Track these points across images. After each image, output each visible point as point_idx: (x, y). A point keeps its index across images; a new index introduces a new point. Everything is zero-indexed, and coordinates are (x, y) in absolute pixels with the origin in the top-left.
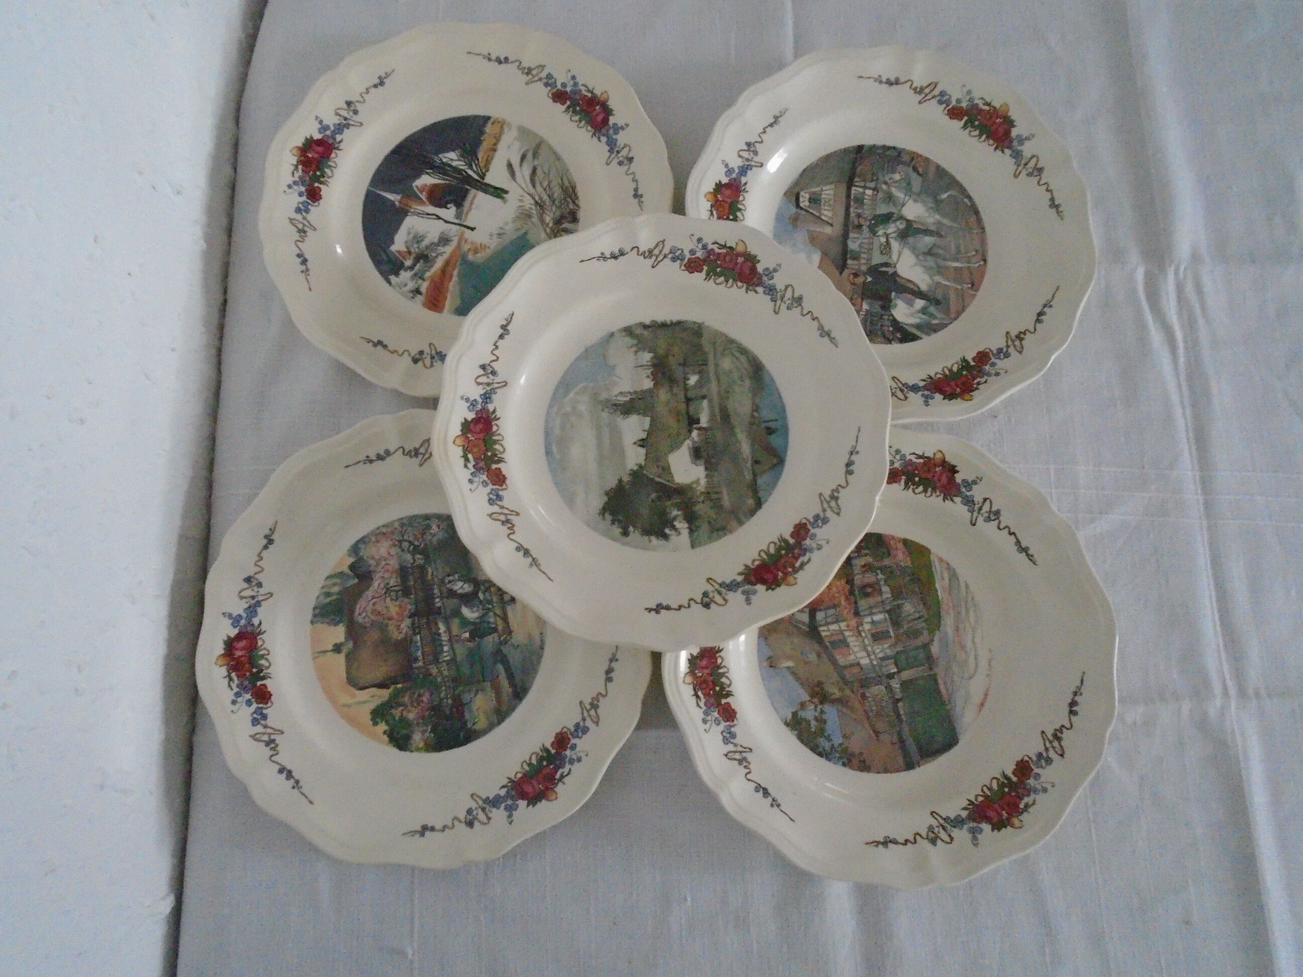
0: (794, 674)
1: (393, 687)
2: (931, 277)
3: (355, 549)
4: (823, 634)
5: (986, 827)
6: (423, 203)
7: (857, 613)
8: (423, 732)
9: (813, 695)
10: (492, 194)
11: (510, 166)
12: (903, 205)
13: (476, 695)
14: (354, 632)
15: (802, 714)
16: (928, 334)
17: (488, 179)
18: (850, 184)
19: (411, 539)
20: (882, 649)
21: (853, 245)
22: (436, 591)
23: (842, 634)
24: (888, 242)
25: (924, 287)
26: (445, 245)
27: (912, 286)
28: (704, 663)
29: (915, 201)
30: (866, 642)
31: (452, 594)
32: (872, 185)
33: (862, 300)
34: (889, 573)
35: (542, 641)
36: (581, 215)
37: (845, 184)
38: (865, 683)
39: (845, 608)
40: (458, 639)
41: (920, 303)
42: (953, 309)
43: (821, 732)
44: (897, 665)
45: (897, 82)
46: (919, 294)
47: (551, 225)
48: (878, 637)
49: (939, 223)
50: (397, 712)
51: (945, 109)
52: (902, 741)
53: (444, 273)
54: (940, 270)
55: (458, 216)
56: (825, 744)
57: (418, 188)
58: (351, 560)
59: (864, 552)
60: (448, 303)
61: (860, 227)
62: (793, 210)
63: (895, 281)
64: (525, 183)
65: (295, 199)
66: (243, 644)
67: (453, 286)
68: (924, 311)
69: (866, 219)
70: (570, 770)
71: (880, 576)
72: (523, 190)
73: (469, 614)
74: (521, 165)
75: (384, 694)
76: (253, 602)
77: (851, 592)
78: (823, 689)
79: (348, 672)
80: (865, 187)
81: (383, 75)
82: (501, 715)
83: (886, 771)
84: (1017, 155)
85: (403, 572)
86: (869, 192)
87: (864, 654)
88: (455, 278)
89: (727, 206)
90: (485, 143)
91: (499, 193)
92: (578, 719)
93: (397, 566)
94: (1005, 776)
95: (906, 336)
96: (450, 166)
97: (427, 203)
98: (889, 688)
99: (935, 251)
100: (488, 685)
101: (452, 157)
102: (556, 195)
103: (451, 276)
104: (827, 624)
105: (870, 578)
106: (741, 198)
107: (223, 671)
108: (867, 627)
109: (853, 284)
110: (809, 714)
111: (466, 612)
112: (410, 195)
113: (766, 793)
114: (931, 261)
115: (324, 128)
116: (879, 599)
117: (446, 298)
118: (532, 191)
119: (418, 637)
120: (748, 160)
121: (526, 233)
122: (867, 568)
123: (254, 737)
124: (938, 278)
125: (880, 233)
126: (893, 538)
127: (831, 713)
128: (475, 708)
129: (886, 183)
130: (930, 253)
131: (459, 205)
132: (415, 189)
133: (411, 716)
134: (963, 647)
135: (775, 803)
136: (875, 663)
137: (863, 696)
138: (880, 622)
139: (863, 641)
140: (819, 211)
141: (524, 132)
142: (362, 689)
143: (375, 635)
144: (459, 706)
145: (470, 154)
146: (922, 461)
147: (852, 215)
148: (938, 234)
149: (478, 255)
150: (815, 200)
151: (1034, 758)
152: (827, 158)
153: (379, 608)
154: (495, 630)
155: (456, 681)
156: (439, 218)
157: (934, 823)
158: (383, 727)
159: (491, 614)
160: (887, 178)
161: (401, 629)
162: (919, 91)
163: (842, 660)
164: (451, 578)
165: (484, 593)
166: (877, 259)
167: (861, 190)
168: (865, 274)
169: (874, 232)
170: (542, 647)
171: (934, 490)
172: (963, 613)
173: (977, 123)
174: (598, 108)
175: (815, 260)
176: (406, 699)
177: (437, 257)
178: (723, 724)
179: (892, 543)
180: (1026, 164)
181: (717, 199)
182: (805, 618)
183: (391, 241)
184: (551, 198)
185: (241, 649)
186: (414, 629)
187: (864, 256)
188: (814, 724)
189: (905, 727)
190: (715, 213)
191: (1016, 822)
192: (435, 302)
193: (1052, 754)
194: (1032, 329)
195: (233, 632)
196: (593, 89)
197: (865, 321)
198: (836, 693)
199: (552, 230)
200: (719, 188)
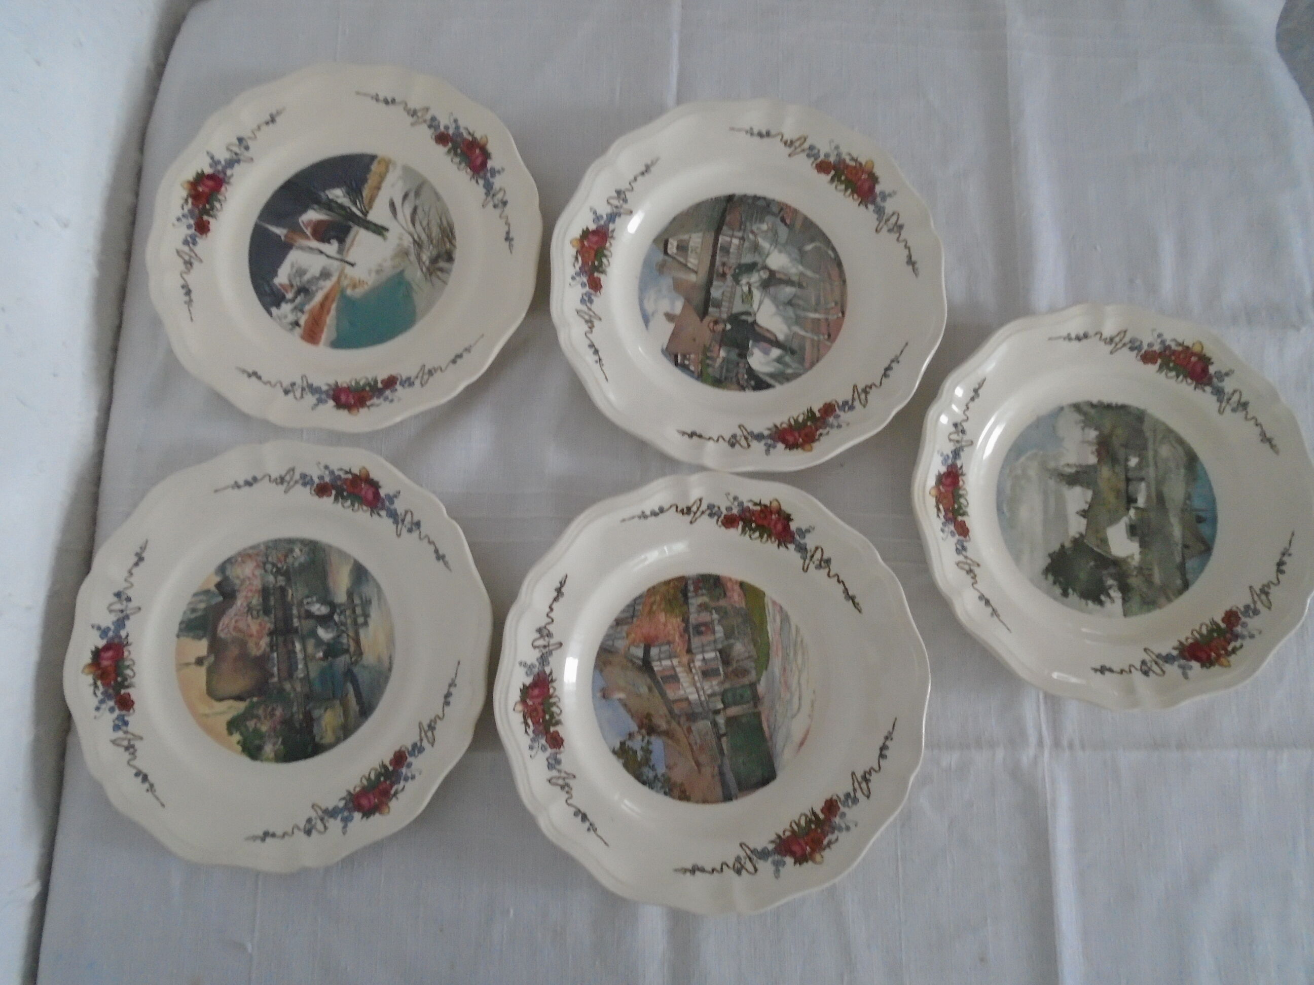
0: (625, 705)
1: (248, 701)
2: (789, 328)
3: (222, 569)
4: (655, 669)
5: (789, 860)
6: (307, 238)
7: (689, 651)
8: (274, 744)
9: (640, 727)
10: (374, 232)
11: (392, 205)
13: (325, 711)
14: (216, 646)
15: (629, 743)
16: (781, 383)
17: (372, 217)
18: (718, 231)
19: (275, 561)
20: (712, 686)
21: (715, 293)
22: (295, 612)
23: (675, 671)
24: (750, 291)
25: (781, 337)
26: (325, 280)
27: (768, 335)
28: (536, 692)
29: (780, 252)
30: (696, 678)
31: (309, 615)
32: (740, 234)
33: (720, 346)
34: (724, 613)
35: (391, 663)
36: (457, 255)
37: (713, 234)
38: (692, 717)
39: (679, 645)
40: (313, 658)
41: (776, 352)
43: (647, 761)
44: (723, 702)
45: (768, 134)
46: (776, 343)
47: (427, 263)
48: (707, 674)
50: (251, 724)
51: (813, 162)
52: (721, 774)
53: (324, 306)
54: (799, 321)
55: (340, 251)
56: (649, 774)
57: (303, 223)
58: (217, 579)
59: (700, 592)
60: (324, 337)
61: (724, 275)
62: (660, 256)
63: (754, 330)
64: (406, 223)
65: (184, 230)
66: (110, 654)
67: (330, 320)
68: (779, 360)
69: (730, 268)
70: (404, 786)
71: (715, 616)
72: (403, 227)
73: (324, 634)
74: (403, 203)
75: (241, 706)
76: (121, 615)
77: (686, 630)
78: (650, 720)
79: (208, 683)
80: (732, 236)
81: (274, 113)
82: (346, 731)
83: (705, 801)
84: (880, 211)
85: (265, 592)
86: (736, 241)
87: (693, 689)
88: (333, 312)
89: (592, 253)
90: (370, 181)
91: (379, 230)
92: (416, 739)
93: (260, 587)
94: (814, 814)
95: (759, 384)
96: (336, 203)
97: (311, 237)
98: (715, 724)
99: (795, 301)
100: (337, 702)
101: (338, 194)
102: (434, 235)
103: (328, 312)
104: (660, 660)
105: (705, 617)
106: (608, 245)
107: (90, 679)
108: (698, 664)
109: (713, 331)
110: (637, 744)
111: (322, 633)
112: (296, 229)
113: (584, 817)
114: (790, 312)
115: (215, 163)
116: (711, 638)
117: (322, 331)
118: (412, 229)
119: (275, 655)
120: (617, 207)
121: (402, 272)
122: (703, 607)
123: (114, 742)
124: (796, 329)
125: (744, 281)
126: (730, 579)
127: (657, 744)
128: (323, 723)
129: (753, 232)
130: (790, 303)
131: (341, 241)
132: (301, 224)
133: (264, 728)
134: (788, 687)
135: (592, 828)
136: (703, 698)
137: (689, 730)
138: (712, 660)
139: (693, 678)
140: (686, 258)
141: (408, 171)
142: (221, 699)
143: (234, 651)
144: (309, 720)
145: (355, 192)
146: (758, 508)
147: (718, 263)
148: (800, 286)
149: (356, 290)
150: (683, 248)
151: (842, 798)
152: (698, 206)
153: (242, 625)
154: (347, 651)
155: (309, 697)
156: (321, 252)
157: (742, 854)
158: (237, 737)
159: (345, 635)
160: (755, 228)
161: (260, 645)
162: (789, 144)
163: (671, 694)
164: (309, 600)
165: (339, 615)
166: (738, 307)
167: (728, 239)
168: (725, 322)
169: (737, 280)
170: (390, 669)
171: (769, 536)
172: (792, 654)
173: (843, 178)
174: (477, 151)
175: (678, 307)
176: (260, 712)
177: (317, 291)
178: (549, 751)
179: (729, 585)
180: (888, 220)
181: (583, 246)
182: (640, 652)
183: (275, 274)
184: (429, 237)
185: (108, 659)
186: (272, 646)
187: (725, 304)
188: (640, 754)
189: (727, 762)
190: (580, 259)
191: (818, 857)
192: (312, 335)
193: (859, 794)
194: (878, 383)
195: (101, 643)
196: (474, 132)
197: (721, 367)
198: (664, 726)
199: (428, 269)
200: (586, 234)
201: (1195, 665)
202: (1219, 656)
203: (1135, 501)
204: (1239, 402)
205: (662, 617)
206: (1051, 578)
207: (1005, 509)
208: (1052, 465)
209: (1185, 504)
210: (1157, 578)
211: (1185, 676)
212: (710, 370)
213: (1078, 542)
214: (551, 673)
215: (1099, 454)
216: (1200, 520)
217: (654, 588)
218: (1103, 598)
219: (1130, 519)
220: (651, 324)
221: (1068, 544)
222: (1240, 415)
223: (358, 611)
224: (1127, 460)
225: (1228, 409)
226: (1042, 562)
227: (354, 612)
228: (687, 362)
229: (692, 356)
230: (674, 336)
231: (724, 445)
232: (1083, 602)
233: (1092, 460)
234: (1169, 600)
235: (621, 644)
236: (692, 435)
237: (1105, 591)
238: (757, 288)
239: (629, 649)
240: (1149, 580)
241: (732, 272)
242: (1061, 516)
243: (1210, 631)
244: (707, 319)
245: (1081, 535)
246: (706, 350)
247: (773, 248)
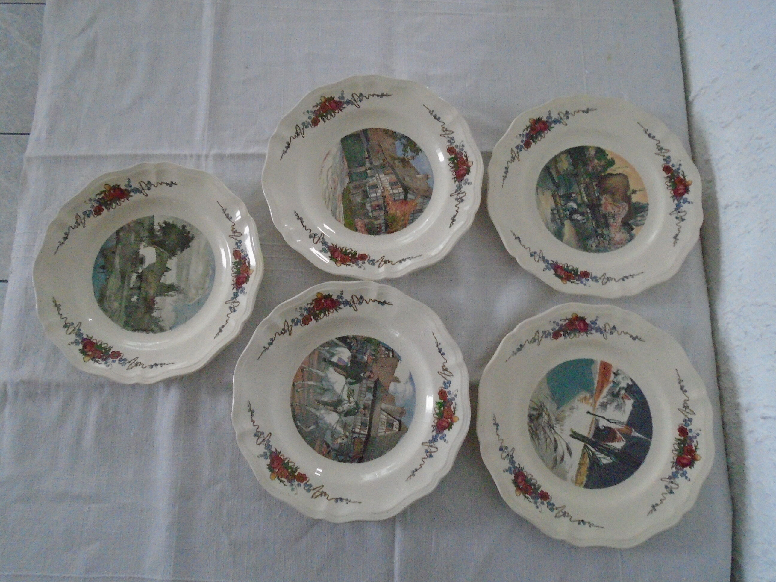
0: (417, 171)
1: (606, 174)
2: (326, 375)
3: (632, 237)
4: (401, 189)
5: (336, 99)
6: (619, 430)
7: (384, 197)
8: (590, 154)
9: (409, 162)
10: (579, 434)
11: (570, 453)
12: (338, 421)
13: (567, 169)
14: (627, 199)
15: (414, 154)
16: (332, 341)
17: (581, 445)
18: (368, 437)
19: (604, 241)
20: (372, 181)
21: (370, 396)
22: (590, 216)
23: (392, 188)
24: (349, 398)
25: (331, 369)
26: (603, 403)
27: (339, 370)
28: (462, 172)
29: (330, 424)
30: (380, 184)
31: (582, 214)
32: (355, 435)
33: (367, 362)
34: (366, 215)
35: (537, 191)
36: (527, 419)
37: (371, 435)
38: (383, 166)
39: (389, 199)
40: (577, 194)
41: (335, 359)
42: (316, 356)
43: (405, 146)
44: (367, 173)
45: (336, 500)
46: (335, 365)
47: (544, 414)
48: (375, 186)
49: (317, 410)
50: (603, 163)
51: (308, 481)
52: (368, 140)
53: (602, 387)
54: (321, 379)
55: (597, 421)
56: (404, 141)
57: (623, 441)
58: (633, 232)
59: (378, 226)
60: (598, 367)
61: (365, 408)
62: (403, 420)
63: (347, 372)
64: (559, 440)
65: (693, 427)
66: (680, 191)
67: (596, 378)
68: (333, 355)
69: (361, 413)
70: (524, 131)
71: (370, 214)
72: (560, 436)
73: (573, 205)
74: (564, 454)
75: (609, 171)
76: (679, 210)
77: (386, 207)
78: (403, 165)
79: (628, 182)
80: (359, 434)
81: (654, 512)
82: (555, 160)
83: (376, 129)
84: (268, 447)
85: (607, 226)
86: (357, 430)
87: (382, 179)
88: (596, 382)
89: (445, 415)
90: (586, 469)
91: (575, 436)
92: (520, 153)
93: (610, 228)
94: (323, 120)
95: (344, 340)
96: (605, 454)
97: (616, 430)
98: (371, 164)
99: (322, 391)
100: (562, 173)
101: (605, 460)
102: (542, 433)
103: (598, 382)
104: (399, 193)
105: (376, 214)
106: (436, 421)
107: (687, 179)
108: (380, 191)
109: (371, 372)
110: (410, 154)
111: (575, 206)
112: (627, 436)
113: (435, 117)
114: (325, 385)
115: (684, 474)
116: (373, 203)
117: (600, 370)
118: (556, 436)
119: (596, 195)
120: (431, 446)
121: (558, 408)
122: (376, 218)
123: (668, 151)
124: (322, 374)
125: (353, 404)
126: (362, 233)
127: (400, 153)
128: (567, 163)
129: (347, 437)
130: (326, 390)
131: (597, 428)
132: (624, 439)
133: (596, 161)
134: (334, 181)
135: (431, 112)
136: (377, 175)
137: (384, 160)
138: (372, 193)
139: (382, 184)
140: (388, 418)
141: (563, 476)
142: (620, 174)
143: (618, 197)
144: (575, 164)
145: (594, 461)
146: (347, 263)
147: (368, 415)
148: (318, 402)
149: (584, 396)
150: (390, 425)
151: (309, 126)
152: (381, 454)
153: (616, 209)
154: (560, 197)
155: (576, 175)
156: (608, 420)
157: (359, 103)
158: (609, 157)
159: (562, 204)
160: (346, 440)
161: (605, 199)
162: (323, 494)
163: (394, 177)
164: (583, 221)
165: (566, 215)
166: (356, 387)
167: (362, 432)
168: (364, 378)
169: (357, 404)
170: (537, 189)
171: (342, 250)
172: (331, 196)
173: (289, 470)
174: (521, 486)
175: (392, 387)
176: (599, 168)
177: (607, 395)
178: (454, 146)
179: (363, 230)
180: (264, 440)
181: (451, 418)
182: (410, 196)
183: (634, 406)
184: (545, 431)
185: (681, 189)
186: (599, 199)
187: (364, 389)
188: (409, 149)
189: (365, 147)
190: (453, 410)
191: (323, 100)
192: (606, 368)
193: (301, 127)
194: (277, 335)
195: (686, 196)
196: (525, 499)
197: (366, 350)
198: (397, 162)
199: (543, 409)
200: (449, 426)
201: (123, 187)
202: (110, 191)
203: (137, 277)
204: (68, 327)
205: (399, 213)
206: (190, 235)
207: (211, 272)
208: (181, 296)
209: (110, 276)
210: (133, 236)
211: (129, 180)
212: (373, 348)
213: (173, 254)
214: (455, 182)
215: (153, 302)
216: (103, 267)
217: (403, 228)
218: (164, 225)
219: (142, 267)
220: (408, 375)
221: (179, 253)
222: (69, 321)
223: (557, 216)
224: (138, 299)
225: (75, 325)
226: (193, 244)
227: (559, 216)
228: (387, 352)
229: (383, 356)
230: (394, 369)
231: (366, 298)
232: (175, 223)
233: (158, 299)
234: (128, 225)
235: (419, 200)
236: (384, 303)
237: (163, 229)
238: (345, 400)
239: (415, 198)
240: (138, 234)
241: (360, 410)
242: (180, 268)
243: (111, 205)
244: (375, 379)
245: (170, 258)
246: (375, 360)
247: (335, 427)
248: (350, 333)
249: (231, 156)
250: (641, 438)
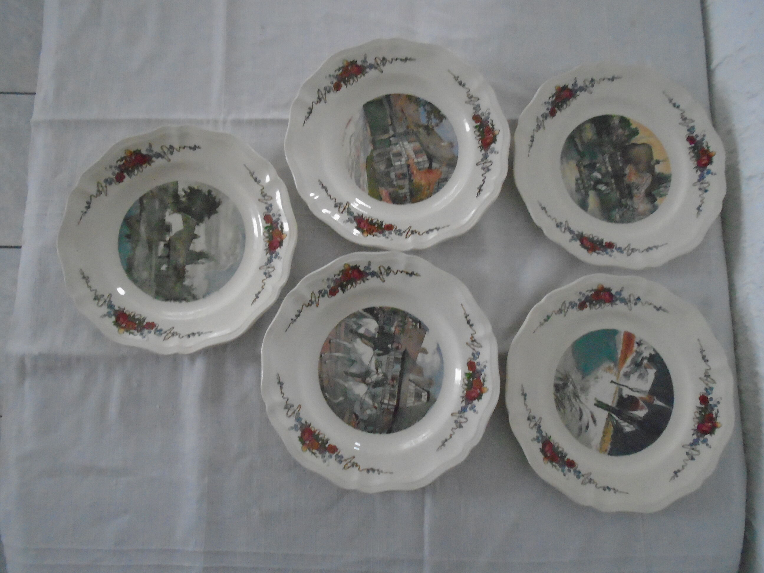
0: (441, 139)
1: (631, 143)
2: (354, 347)
3: (655, 208)
4: (426, 157)
5: (359, 63)
6: (642, 399)
7: (408, 166)
8: (614, 123)
9: (433, 129)
11: (595, 422)
12: (366, 393)
13: (591, 138)
14: (651, 169)
15: (438, 121)
16: (358, 312)
18: (397, 407)
19: (628, 212)
20: (396, 149)
21: (398, 367)
22: (614, 186)
23: (415, 156)
24: (377, 370)
25: (359, 340)
26: (627, 372)
27: (366, 341)
28: (488, 141)
29: (359, 395)
30: (404, 153)
31: (607, 184)
32: (384, 406)
34: (391, 184)
35: (562, 161)
36: (552, 389)
37: (400, 406)
39: (414, 168)
40: (601, 164)
41: (362, 331)
42: (342, 329)
43: (429, 113)
44: (390, 141)
45: (368, 471)
46: (362, 337)
47: (569, 383)
48: (399, 155)
49: (346, 381)
50: (627, 133)
51: (339, 453)
52: (391, 107)
53: (625, 356)
54: (348, 351)
55: (621, 391)
56: (428, 108)
58: (656, 203)
59: (403, 195)
60: (622, 337)
61: (393, 379)
62: (432, 390)
63: (374, 344)
64: (585, 410)
65: (714, 396)
66: (704, 163)
67: (620, 347)
68: (360, 326)
69: (389, 384)
70: (549, 99)
71: (395, 183)
72: (586, 407)
73: (597, 175)
74: (588, 423)
75: (634, 140)
76: (702, 181)
77: (410, 176)
78: (427, 132)
79: (651, 152)
80: (388, 405)
81: (676, 478)
82: (580, 129)
83: (399, 95)
84: (298, 419)
85: (631, 196)
86: (386, 401)
87: (406, 147)
88: (619, 351)
89: (474, 385)
90: (610, 437)
91: (600, 404)
92: (545, 122)
93: (634, 199)
94: (346, 85)
95: (371, 311)
96: (628, 422)
97: (639, 399)
98: (394, 130)
99: (350, 363)
100: (586, 142)
101: (628, 428)
102: (568, 402)
103: (622, 352)
104: (423, 161)
106: (465, 392)
107: (711, 150)
108: (404, 159)
109: (399, 343)
110: (434, 121)
111: (599, 176)
112: (649, 405)
113: (460, 83)
114: (353, 357)
115: (705, 441)
116: (397, 172)
117: (624, 341)
118: (581, 405)
119: (621, 165)
120: (461, 417)
121: (583, 378)
122: (401, 187)
123: (693, 121)
124: (349, 345)
125: (381, 375)
126: (387, 202)
127: (423, 121)
128: (592, 132)
129: (376, 408)
130: (353, 362)
131: (621, 397)
133: (620, 131)
134: (357, 148)
135: (456, 78)
136: (401, 143)
137: (408, 127)
138: (397, 161)
139: (406, 153)
140: (416, 389)
141: (587, 444)
142: (644, 144)
143: (641, 166)
144: (599, 133)
145: (618, 430)
146: (374, 233)
147: (397, 387)
148: (346, 373)
149: (607, 366)
150: (418, 396)
151: (332, 91)
152: (410, 424)
153: (640, 180)
154: (585, 167)
155: (601, 145)
156: (632, 389)
157: (382, 67)
158: (633, 127)
159: (587, 174)
160: (374, 411)
161: (628, 170)
162: (355, 465)
163: (417, 145)
164: (608, 192)
165: (591, 184)
166: (384, 359)
167: (391, 403)
168: (392, 349)
169: (385, 375)
170: (562, 158)
171: (368, 220)
172: (355, 164)
173: (320, 442)
174: (549, 455)
175: (420, 358)
176: (623, 138)
177: (630, 366)
178: (480, 113)
179: (388, 199)
180: (294, 412)
181: (481, 389)
182: (434, 165)
183: (656, 375)
184: (569, 399)
185: (704, 160)
186: (623, 169)
187: (392, 360)
188: (432, 117)
189: (388, 113)
190: (482, 381)
191: (345, 63)
192: (629, 338)
193: (323, 92)
194: (304, 307)
195: (709, 167)
196: (552, 467)
197: (394, 321)
198: (421, 130)
199: (568, 379)
200: (479, 397)
203: (165, 245)
204: (99, 300)
205: (423, 182)
206: (217, 200)
207: (241, 238)
208: (212, 263)
209: (136, 245)
210: (157, 203)
212: (400, 319)
213: (200, 220)
214: (481, 150)
215: (185, 271)
216: (129, 236)
217: (428, 198)
218: (189, 191)
219: (169, 235)
220: (435, 347)
221: (206, 219)
222: (99, 293)
223: (581, 187)
224: (167, 268)
225: (106, 297)
226: (221, 208)
227: (584, 186)
228: (414, 324)
229: (410, 327)
230: (421, 340)
231: (394, 269)
232: (200, 188)
233: (188, 267)
234: (152, 191)
235: (444, 169)
236: (411, 274)
237: (187, 195)
238: (373, 371)
239: (440, 167)
240: (162, 201)
241: (388, 381)
242: (209, 234)
244: (402, 350)
245: (198, 224)
246: (403, 330)
247: (363, 398)
248: (377, 303)
249: (250, 122)
250: (662, 406)
